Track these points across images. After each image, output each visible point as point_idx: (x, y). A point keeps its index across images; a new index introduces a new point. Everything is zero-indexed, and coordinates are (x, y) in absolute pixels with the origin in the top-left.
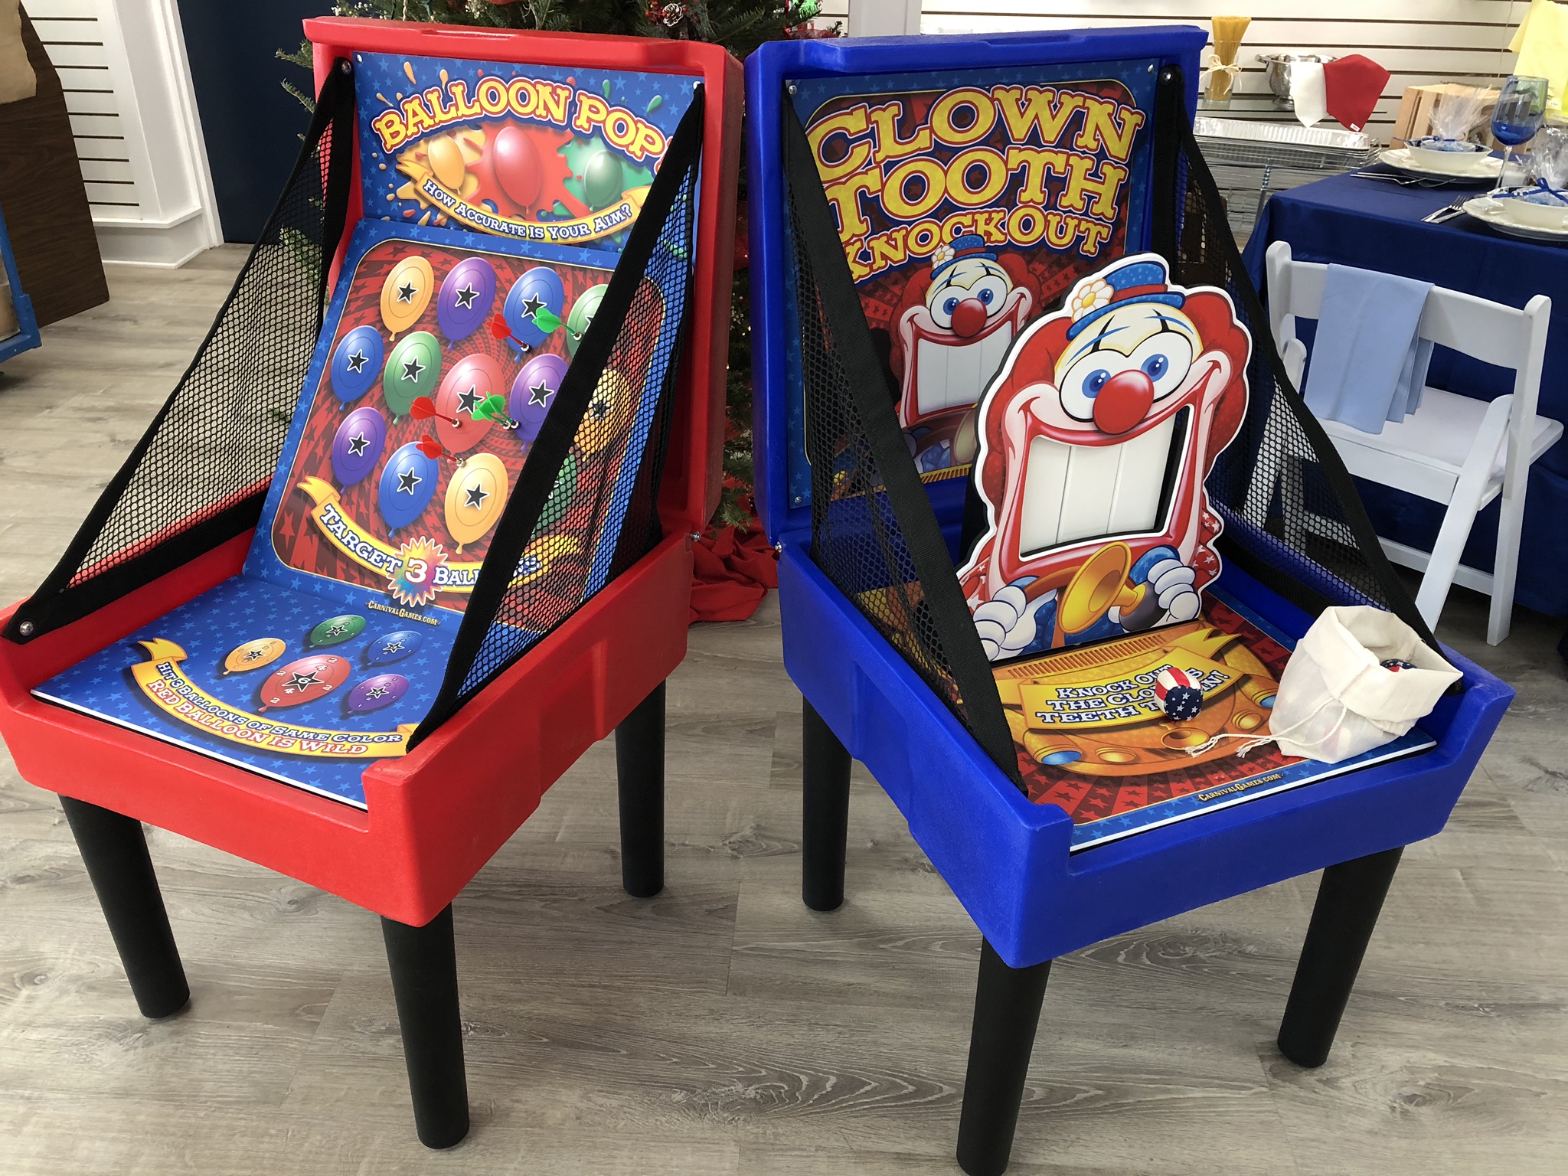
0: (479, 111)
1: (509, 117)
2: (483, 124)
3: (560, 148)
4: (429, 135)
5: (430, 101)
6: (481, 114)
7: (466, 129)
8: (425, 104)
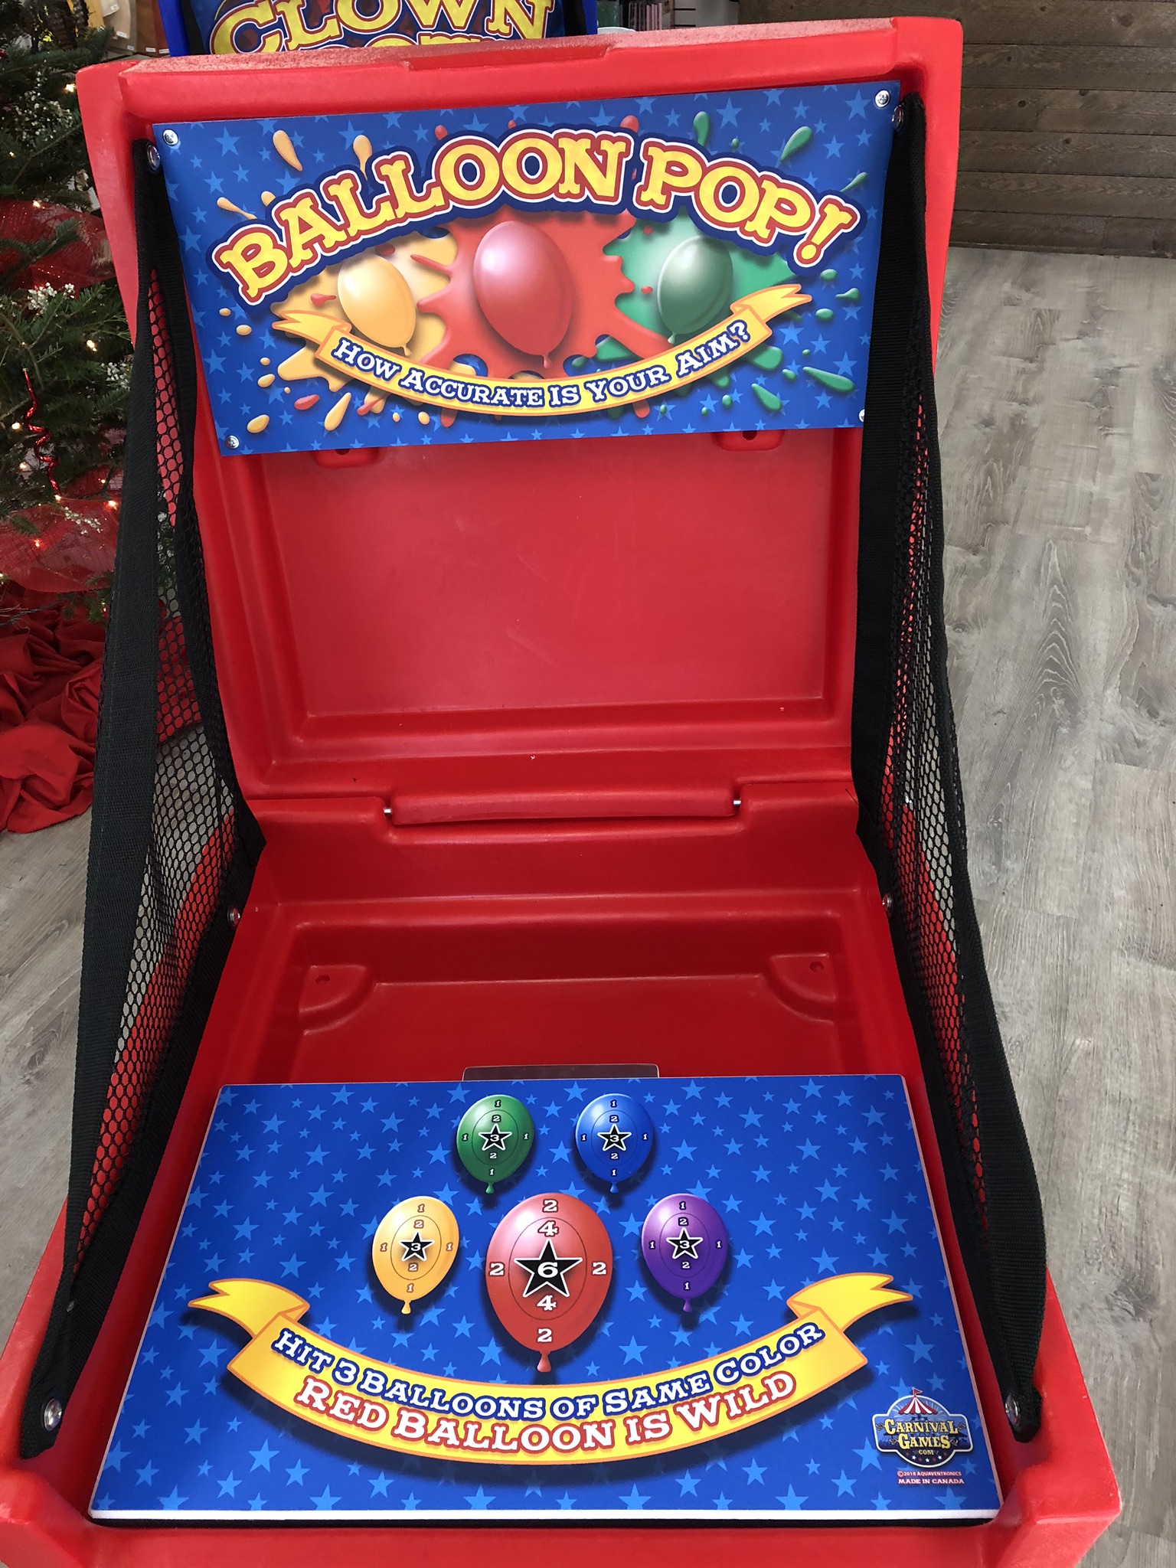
0: (441, 202)
1: (505, 206)
2: (452, 226)
3: (607, 248)
4: (337, 261)
5: (336, 198)
6: (446, 206)
7: (416, 239)
8: (325, 206)
